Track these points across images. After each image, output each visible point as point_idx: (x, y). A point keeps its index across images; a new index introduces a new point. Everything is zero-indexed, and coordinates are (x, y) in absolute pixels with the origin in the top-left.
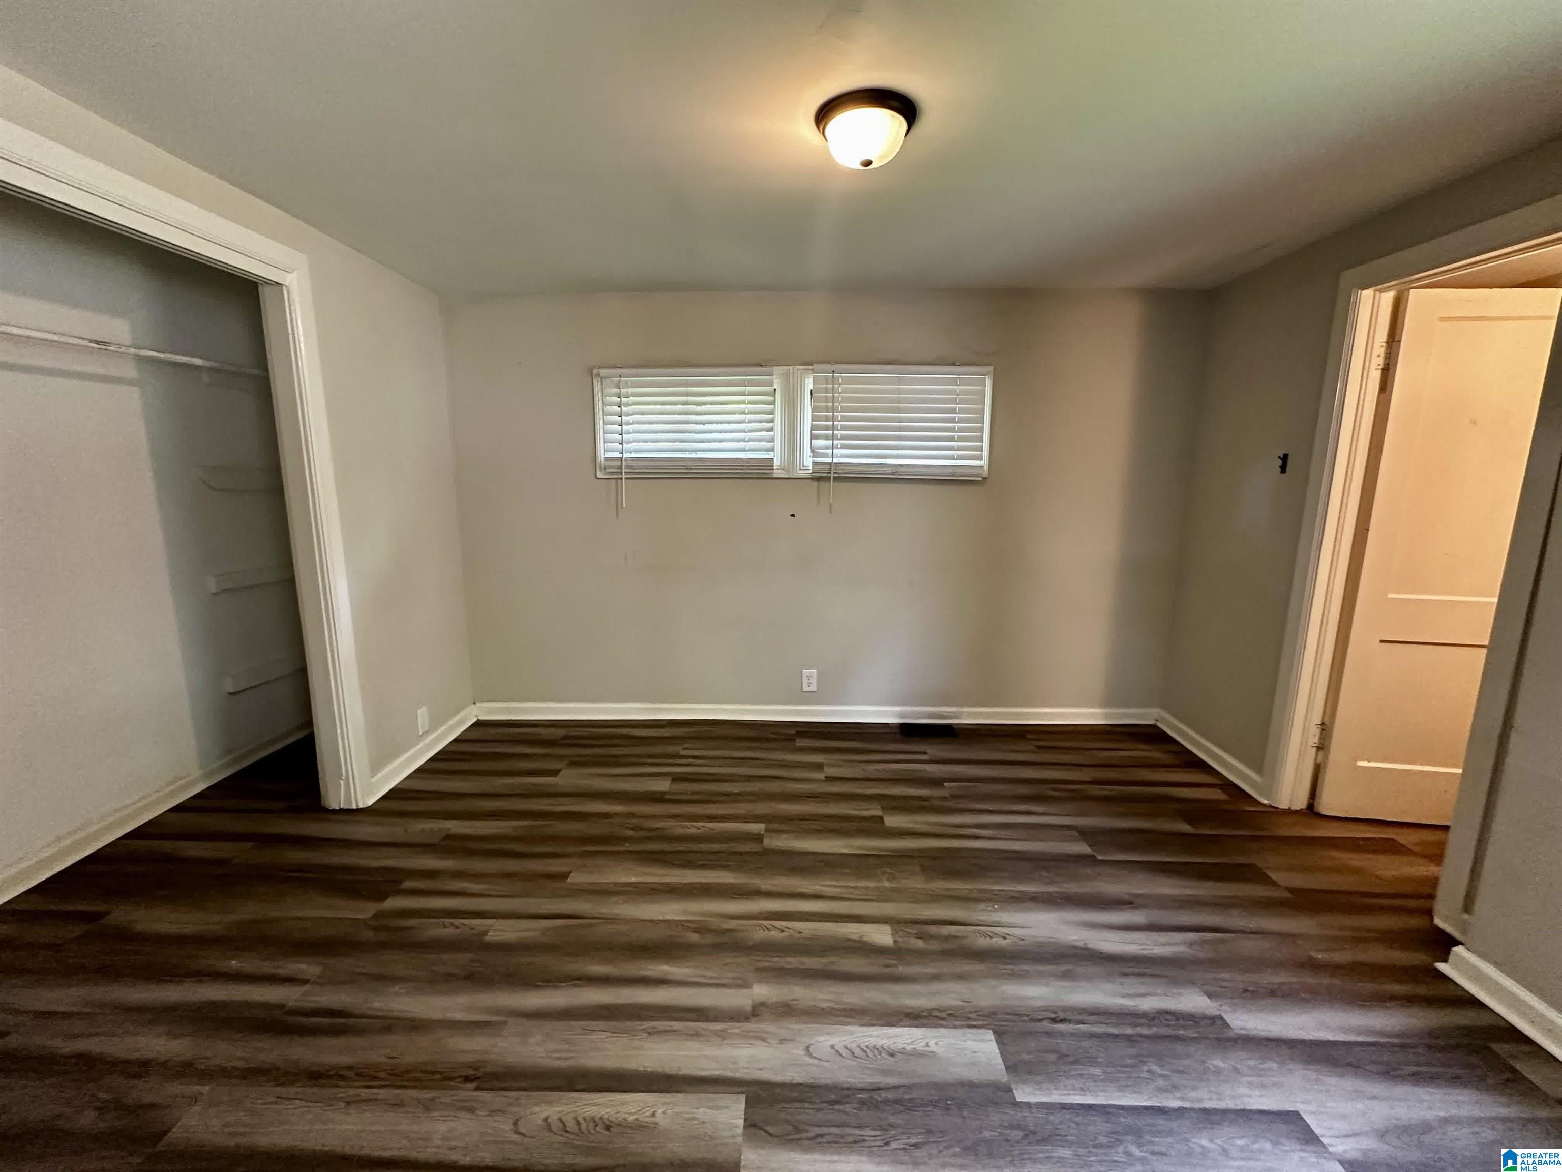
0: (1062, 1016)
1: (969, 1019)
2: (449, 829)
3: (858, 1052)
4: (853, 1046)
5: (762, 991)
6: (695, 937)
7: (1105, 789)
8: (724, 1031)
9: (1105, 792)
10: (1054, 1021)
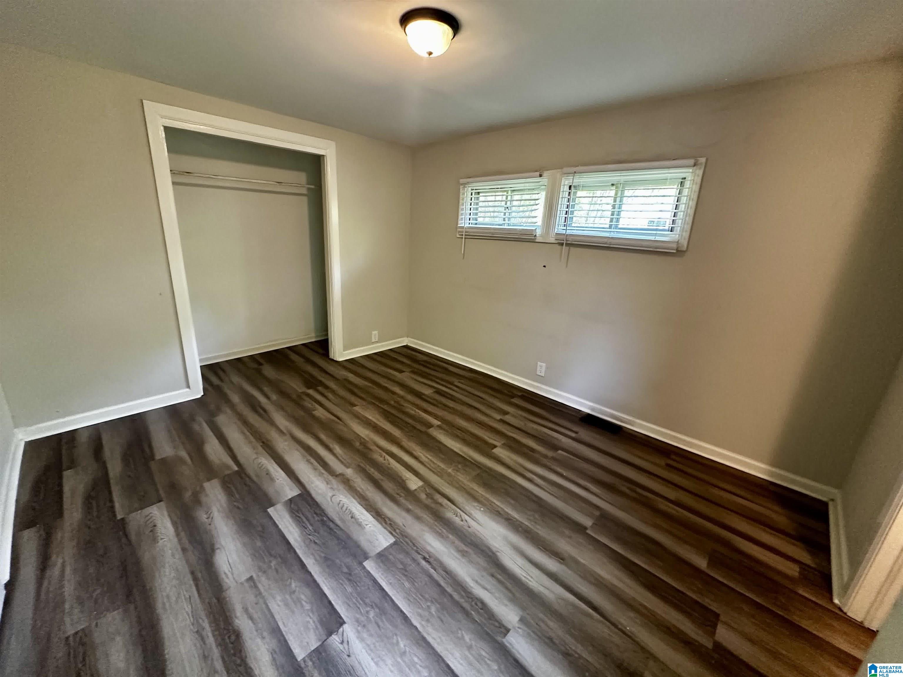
0: (431, 560)
1: (395, 530)
2: (348, 377)
3: (344, 508)
4: (346, 506)
5: (349, 472)
6: (357, 444)
7: (675, 510)
8: (323, 474)
9: (669, 510)
10: (424, 558)
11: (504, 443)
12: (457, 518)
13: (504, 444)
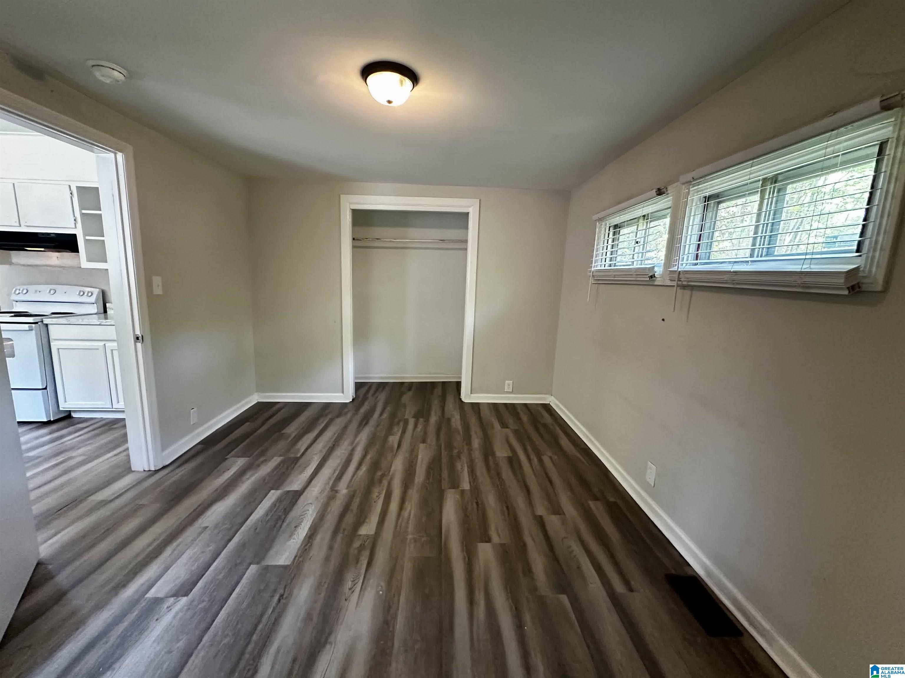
1: (300, 557)
3: (301, 517)
4: (305, 516)
5: (343, 492)
10: (282, 596)
11: (504, 544)
12: (350, 583)
13: (502, 545)
